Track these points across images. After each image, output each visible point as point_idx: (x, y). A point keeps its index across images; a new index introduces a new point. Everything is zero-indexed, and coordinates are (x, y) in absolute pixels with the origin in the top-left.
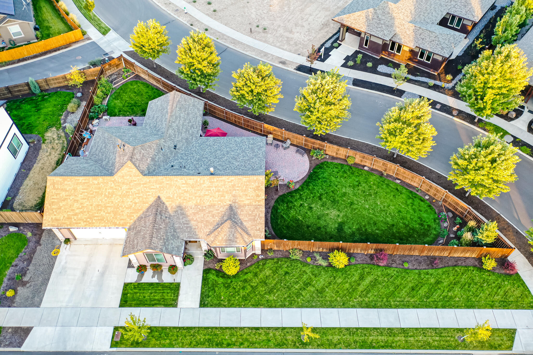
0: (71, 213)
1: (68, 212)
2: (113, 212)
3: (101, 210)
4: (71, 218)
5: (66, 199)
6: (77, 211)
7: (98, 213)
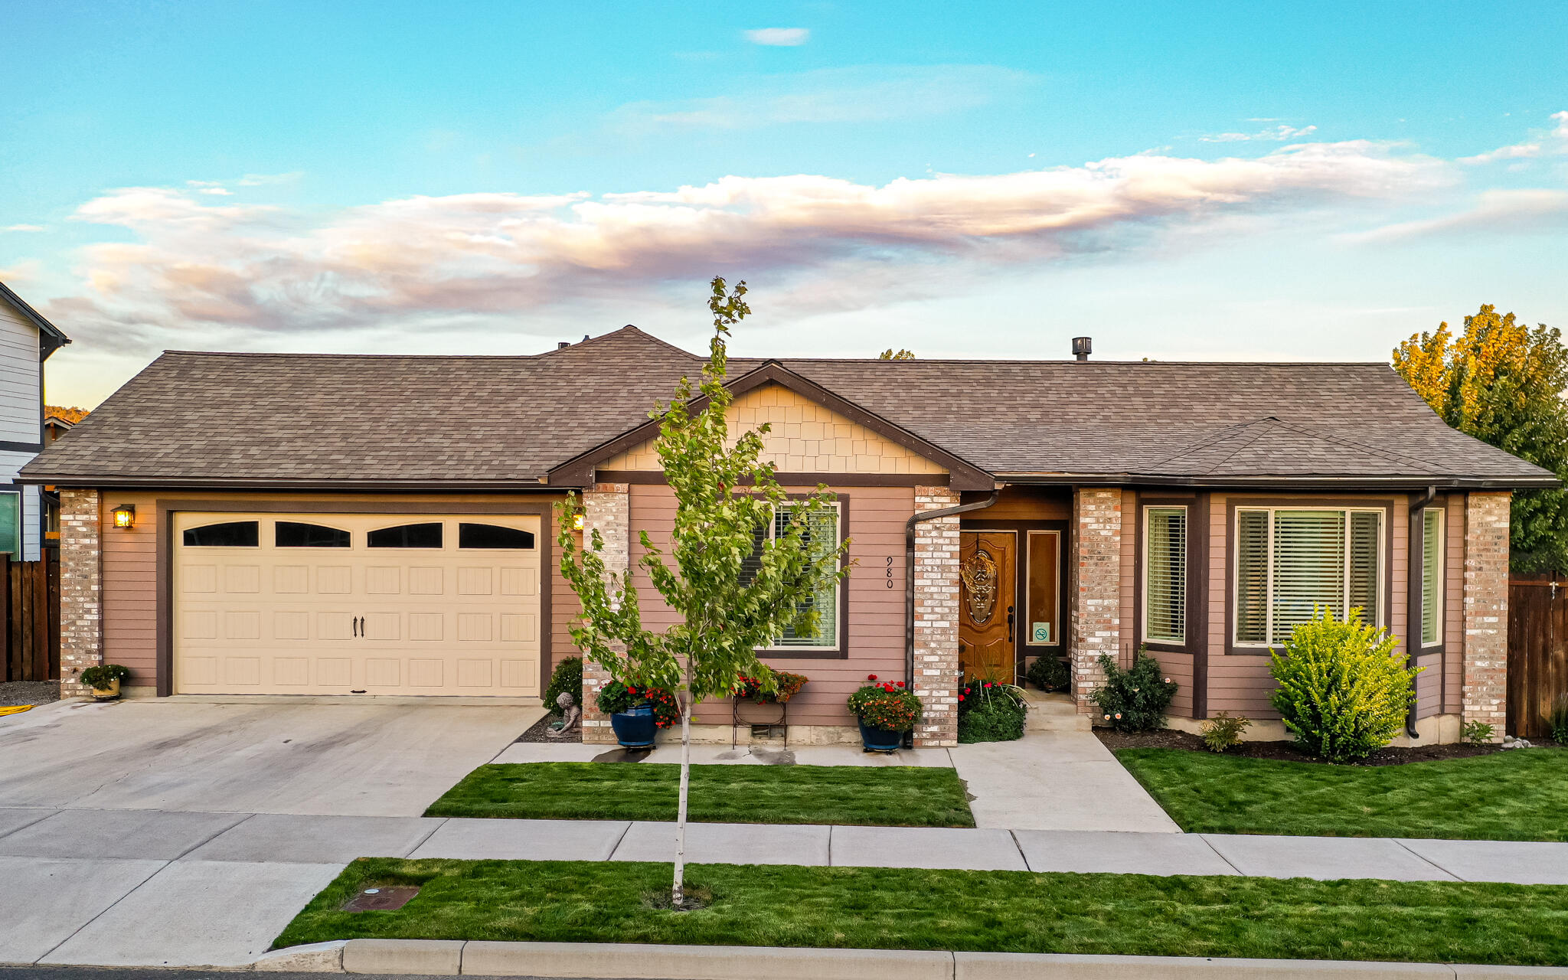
0: (242, 437)
1: (216, 434)
2: (500, 437)
3: (430, 433)
4: (228, 451)
5: (228, 403)
6: (279, 434)
7: (404, 441)
